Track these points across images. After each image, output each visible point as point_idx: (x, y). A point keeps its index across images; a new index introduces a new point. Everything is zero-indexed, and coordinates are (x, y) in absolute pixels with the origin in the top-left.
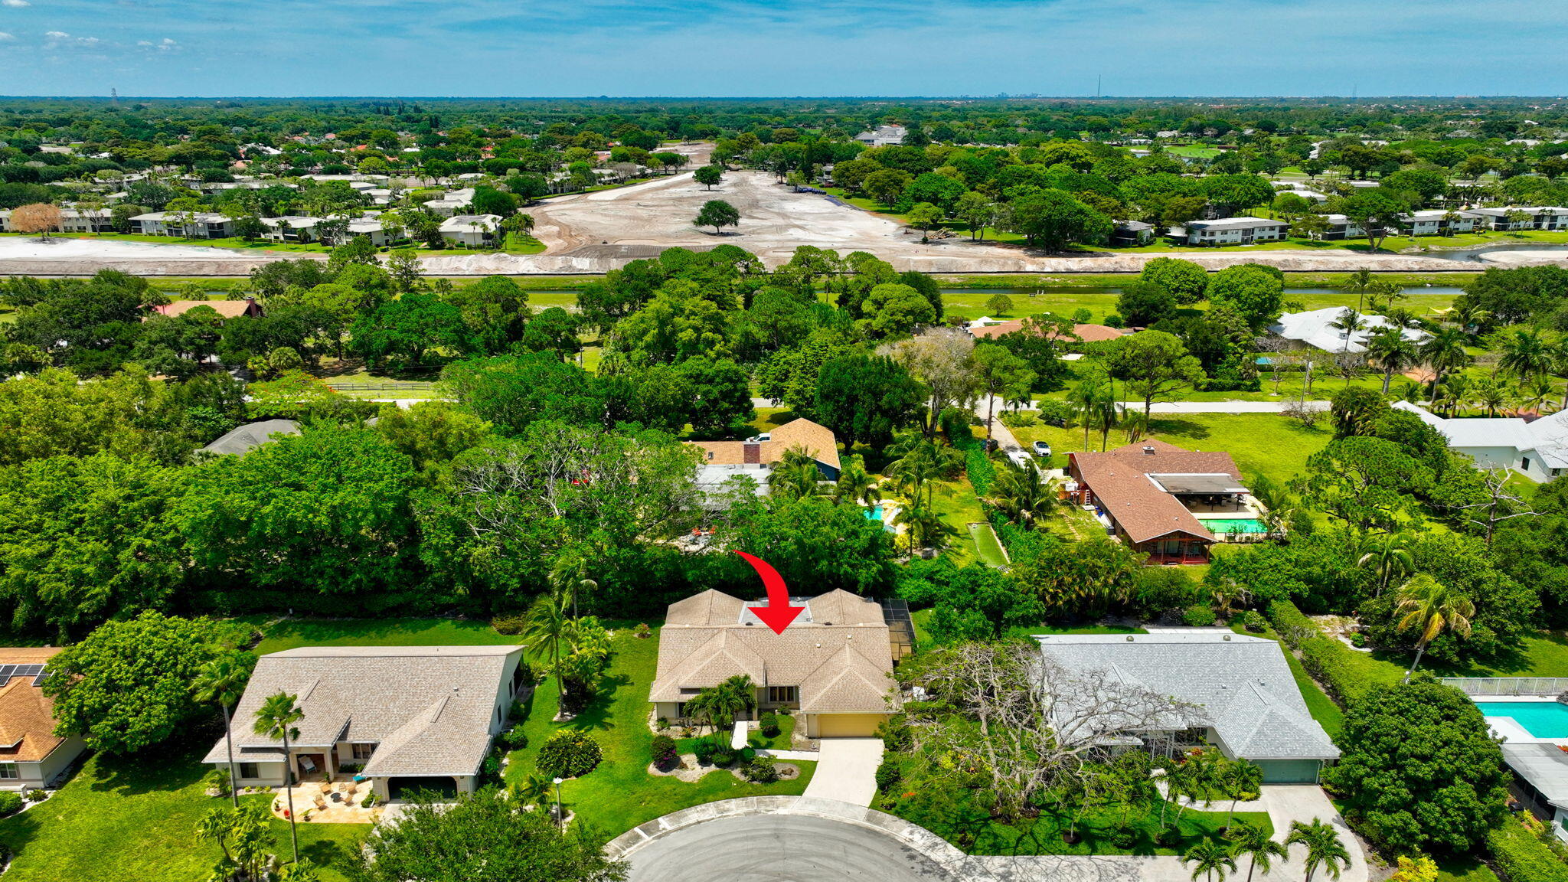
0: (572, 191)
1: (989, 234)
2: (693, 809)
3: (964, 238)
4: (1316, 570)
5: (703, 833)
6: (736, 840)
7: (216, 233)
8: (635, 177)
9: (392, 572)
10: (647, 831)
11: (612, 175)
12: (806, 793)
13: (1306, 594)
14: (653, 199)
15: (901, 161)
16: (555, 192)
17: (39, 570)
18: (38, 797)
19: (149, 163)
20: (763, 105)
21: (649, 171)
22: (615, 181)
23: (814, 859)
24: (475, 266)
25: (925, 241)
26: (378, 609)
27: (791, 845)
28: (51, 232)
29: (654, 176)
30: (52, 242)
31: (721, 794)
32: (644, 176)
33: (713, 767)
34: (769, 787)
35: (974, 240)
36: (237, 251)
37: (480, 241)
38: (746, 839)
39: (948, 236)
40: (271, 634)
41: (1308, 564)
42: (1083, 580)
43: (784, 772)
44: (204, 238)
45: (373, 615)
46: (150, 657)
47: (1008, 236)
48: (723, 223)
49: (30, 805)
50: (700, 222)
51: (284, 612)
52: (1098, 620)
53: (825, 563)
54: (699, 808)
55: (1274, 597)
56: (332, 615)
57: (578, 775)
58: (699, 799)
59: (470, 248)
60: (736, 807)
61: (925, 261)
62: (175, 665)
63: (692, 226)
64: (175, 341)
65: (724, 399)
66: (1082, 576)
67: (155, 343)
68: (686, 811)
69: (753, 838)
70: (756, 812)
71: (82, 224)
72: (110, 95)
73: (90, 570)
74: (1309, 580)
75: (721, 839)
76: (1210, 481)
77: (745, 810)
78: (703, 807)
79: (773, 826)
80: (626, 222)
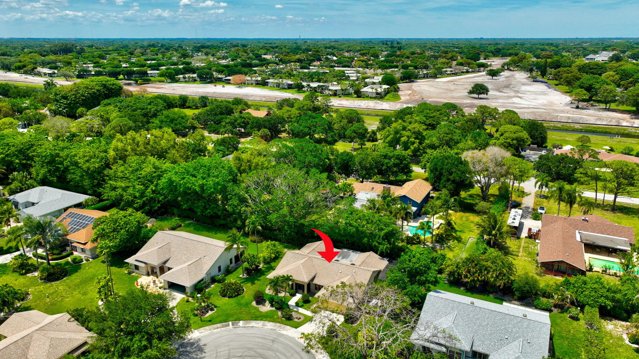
0: (431, 77)
1: (613, 106)
2: (255, 321)
3: (601, 107)
4: (618, 296)
5: (251, 331)
6: (259, 337)
7: (290, 87)
8: (463, 72)
9: (220, 212)
10: (233, 324)
11: (451, 71)
12: (298, 329)
13: (609, 307)
14: (464, 82)
15: (591, 69)
16: (424, 77)
17: (125, 191)
18: (87, 260)
19: (290, 62)
20: (550, 42)
21: (471, 70)
22: (453, 74)
23: (278, 354)
24: (366, 105)
25: (577, 107)
26: (217, 224)
27: (276, 346)
28: (242, 84)
29: (473, 72)
30: (241, 88)
31: (269, 319)
32: (468, 72)
33: (274, 309)
34: (288, 322)
35: (606, 109)
36: (293, 94)
37: (374, 95)
38: (262, 338)
39: (592, 105)
40: (185, 226)
41: (615, 292)
42: (481, 272)
43: (297, 318)
44: (286, 89)
45: (216, 226)
46: (120, 223)
47: (625, 108)
48: (481, 94)
49: (84, 262)
50: (471, 92)
51: (193, 219)
52: (492, 293)
53: (366, 239)
54: (257, 322)
55: (588, 304)
56: (205, 223)
57: (229, 297)
58: (260, 318)
59: (371, 98)
60: (270, 325)
61: (566, 117)
62: (126, 227)
63: (467, 94)
64: (233, 124)
65: (395, 167)
66: (481, 270)
67: (227, 123)
68: (252, 321)
69: (265, 339)
70: (275, 330)
71: (252, 82)
72: (298, 38)
73: (137, 194)
74: (613, 300)
75: (254, 335)
76: (612, 241)
77: (272, 327)
78: (259, 322)
79: (275, 337)
80: (442, 91)
